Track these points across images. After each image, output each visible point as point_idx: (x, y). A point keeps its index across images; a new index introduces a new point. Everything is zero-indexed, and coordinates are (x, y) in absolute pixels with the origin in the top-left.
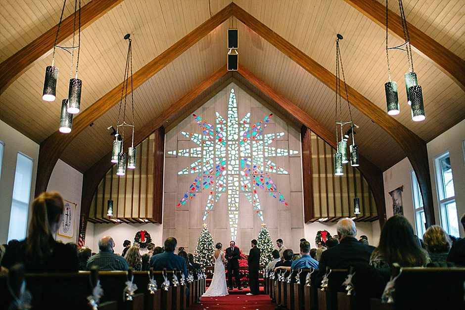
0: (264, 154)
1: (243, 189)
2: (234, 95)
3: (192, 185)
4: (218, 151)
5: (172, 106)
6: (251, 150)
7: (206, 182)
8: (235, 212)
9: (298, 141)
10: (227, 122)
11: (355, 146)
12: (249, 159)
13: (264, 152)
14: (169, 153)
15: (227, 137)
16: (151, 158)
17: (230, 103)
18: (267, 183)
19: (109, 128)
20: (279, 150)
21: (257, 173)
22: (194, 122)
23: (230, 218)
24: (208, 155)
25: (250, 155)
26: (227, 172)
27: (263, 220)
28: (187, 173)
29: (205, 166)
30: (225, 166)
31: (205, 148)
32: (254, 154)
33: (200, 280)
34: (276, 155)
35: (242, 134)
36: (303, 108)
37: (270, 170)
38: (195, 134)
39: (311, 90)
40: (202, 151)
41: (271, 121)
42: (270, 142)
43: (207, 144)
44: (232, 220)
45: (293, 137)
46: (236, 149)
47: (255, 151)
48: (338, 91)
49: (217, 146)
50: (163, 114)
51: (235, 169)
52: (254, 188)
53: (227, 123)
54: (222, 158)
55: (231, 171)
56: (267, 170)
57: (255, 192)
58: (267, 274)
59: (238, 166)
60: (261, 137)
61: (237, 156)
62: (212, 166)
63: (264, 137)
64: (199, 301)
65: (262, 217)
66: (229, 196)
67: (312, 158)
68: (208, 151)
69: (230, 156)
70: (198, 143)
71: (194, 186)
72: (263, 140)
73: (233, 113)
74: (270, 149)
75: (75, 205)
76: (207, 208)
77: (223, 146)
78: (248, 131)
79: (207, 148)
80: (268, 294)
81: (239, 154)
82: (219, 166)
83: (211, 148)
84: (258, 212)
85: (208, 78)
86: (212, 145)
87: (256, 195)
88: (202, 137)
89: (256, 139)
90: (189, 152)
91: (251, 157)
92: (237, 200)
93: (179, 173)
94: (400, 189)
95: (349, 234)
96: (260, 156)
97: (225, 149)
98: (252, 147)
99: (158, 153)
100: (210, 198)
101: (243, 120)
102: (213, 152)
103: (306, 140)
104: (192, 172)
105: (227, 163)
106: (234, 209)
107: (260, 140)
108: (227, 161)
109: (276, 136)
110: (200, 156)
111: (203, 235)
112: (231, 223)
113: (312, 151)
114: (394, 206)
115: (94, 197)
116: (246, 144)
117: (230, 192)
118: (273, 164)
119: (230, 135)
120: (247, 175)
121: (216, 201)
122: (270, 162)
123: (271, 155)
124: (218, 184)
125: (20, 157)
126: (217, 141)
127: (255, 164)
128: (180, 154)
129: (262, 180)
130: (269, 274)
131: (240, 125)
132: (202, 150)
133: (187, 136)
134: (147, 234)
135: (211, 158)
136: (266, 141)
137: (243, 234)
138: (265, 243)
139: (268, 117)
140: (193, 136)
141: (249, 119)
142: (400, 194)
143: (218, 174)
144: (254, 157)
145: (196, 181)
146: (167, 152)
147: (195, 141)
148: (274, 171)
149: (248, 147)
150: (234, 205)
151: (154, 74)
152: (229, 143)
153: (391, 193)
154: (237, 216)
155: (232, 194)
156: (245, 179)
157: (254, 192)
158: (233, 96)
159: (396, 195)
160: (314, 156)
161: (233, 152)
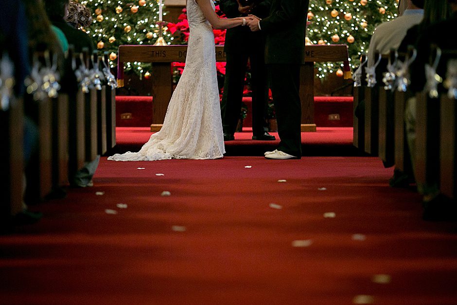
33: (88, 95)
58: (371, 71)
64: (89, 178)
80: (375, 153)
130: (381, 71)
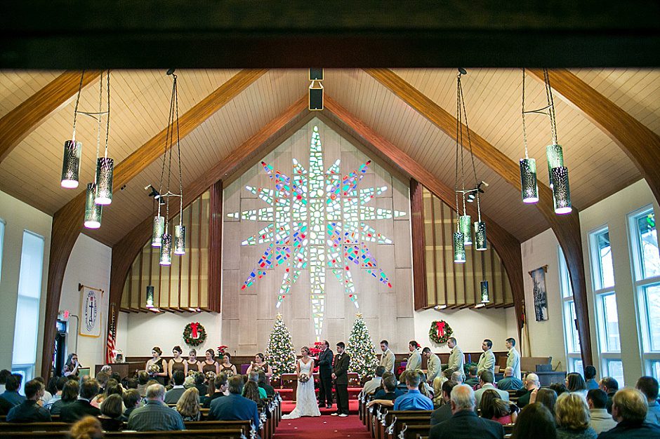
0: (359, 217)
1: (331, 264)
2: (318, 134)
3: (261, 260)
4: (296, 212)
5: (232, 153)
6: (342, 211)
7: (280, 256)
8: (320, 297)
9: (405, 198)
10: (309, 172)
11: (482, 223)
12: (339, 224)
13: (359, 213)
14: (229, 215)
15: (308, 193)
16: (205, 226)
17: (313, 146)
18: (364, 257)
19: (146, 188)
20: (380, 211)
21: (350, 243)
22: (263, 172)
23: (314, 304)
24: (282, 218)
25: (340, 218)
26: (309, 241)
27: (358, 307)
28: (254, 243)
29: (278, 233)
30: (305, 233)
31: (278, 209)
32: (346, 216)
34: (376, 217)
35: (329, 188)
36: (413, 156)
37: (368, 239)
38: (264, 190)
39: (423, 134)
40: (274, 213)
41: (369, 171)
42: (368, 199)
43: (280, 203)
44: (316, 307)
45: (399, 193)
46: (321, 210)
47: (347, 213)
48: (459, 140)
49: (296, 206)
50: (220, 164)
51: (319, 237)
52: (346, 264)
53: (307, 174)
54: (302, 221)
55: (314, 240)
56: (363, 238)
57: (347, 268)
59: (323, 233)
60: (355, 192)
61: (322, 219)
62: (288, 233)
63: (359, 193)
65: (356, 303)
66: (312, 275)
67: (424, 224)
68: (283, 212)
69: (313, 219)
70: (269, 201)
71: (264, 261)
72: (358, 197)
73: (316, 161)
74: (367, 209)
75: (101, 292)
76: (282, 291)
77: (303, 205)
78: (338, 185)
79: (281, 208)
81: (325, 216)
82: (297, 233)
83: (287, 209)
84: (351, 296)
85: (281, 114)
86: (288, 204)
87: (349, 273)
88: (275, 193)
89: (348, 195)
90: (257, 214)
91: (341, 221)
92: (323, 280)
93: (244, 243)
94: (544, 269)
95: (465, 407)
96: (354, 219)
97: (305, 209)
98: (342, 207)
99: (214, 215)
100: (285, 278)
101: (330, 170)
102: (289, 214)
103: (416, 198)
104: (261, 241)
105: (309, 228)
106: (319, 292)
107: (354, 197)
108: (308, 226)
109: (375, 192)
110: (271, 219)
111: (277, 329)
112: (315, 311)
113: (425, 215)
114: (535, 290)
115: (128, 278)
116: (334, 202)
117: (313, 269)
118: (371, 230)
119: (313, 190)
120: (335, 245)
121: (295, 281)
122: (367, 227)
123: (369, 218)
124: (296, 258)
125: (27, 237)
126: (295, 198)
127: (347, 230)
128: (244, 217)
129: (356, 252)
131: (326, 176)
132: (275, 211)
133: (254, 192)
134: (200, 327)
135: (287, 223)
136: (361, 199)
137: (331, 326)
138: (360, 339)
139: (365, 165)
140: (262, 193)
141: (338, 169)
142: (544, 275)
143: (297, 244)
144: (345, 220)
145: (266, 254)
146: (226, 215)
147: (265, 198)
148: (373, 240)
149: (337, 206)
150: (318, 287)
151: (209, 116)
152: (312, 201)
153: (531, 273)
154: (322, 301)
155: (316, 272)
156: (334, 251)
157: (345, 268)
158: (316, 135)
159: (538, 276)
160: (428, 222)
161: (317, 214)
